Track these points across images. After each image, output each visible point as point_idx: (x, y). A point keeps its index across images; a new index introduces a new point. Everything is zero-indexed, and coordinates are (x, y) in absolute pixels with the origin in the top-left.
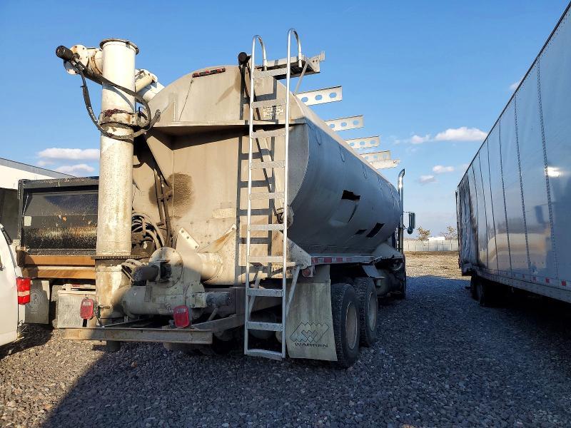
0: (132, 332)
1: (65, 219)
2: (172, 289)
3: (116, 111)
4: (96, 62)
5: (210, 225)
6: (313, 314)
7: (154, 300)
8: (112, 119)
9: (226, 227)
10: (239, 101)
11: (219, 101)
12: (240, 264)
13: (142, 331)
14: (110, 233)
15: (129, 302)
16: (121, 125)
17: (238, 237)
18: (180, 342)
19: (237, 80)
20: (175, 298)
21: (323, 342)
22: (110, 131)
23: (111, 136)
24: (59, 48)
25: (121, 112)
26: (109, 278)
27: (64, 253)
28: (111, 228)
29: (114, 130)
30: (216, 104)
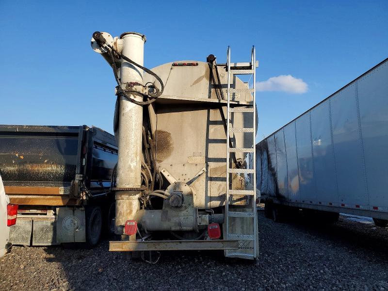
0: (172, 244)
1: (22, 157)
2: (184, 212)
3: (137, 84)
4: (117, 47)
5: (185, 167)
6: (245, 228)
7: (169, 220)
8: (134, 89)
9: (198, 169)
10: (208, 86)
11: (193, 84)
12: (209, 195)
13: (180, 242)
14: (132, 171)
15: (148, 221)
16: (139, 94)
17: (207, 176)
18: (214, 249)
19: (206, 72)
20: (187, 218)
21: (251, 245)
22: (132, 97)
23: (133, 101)
24: (96, 33)
25: (140, 85)
26: (131, 204)
27: (20, 184)
28: (132, 167)
29: (135, 97)
30: (191, 86)
